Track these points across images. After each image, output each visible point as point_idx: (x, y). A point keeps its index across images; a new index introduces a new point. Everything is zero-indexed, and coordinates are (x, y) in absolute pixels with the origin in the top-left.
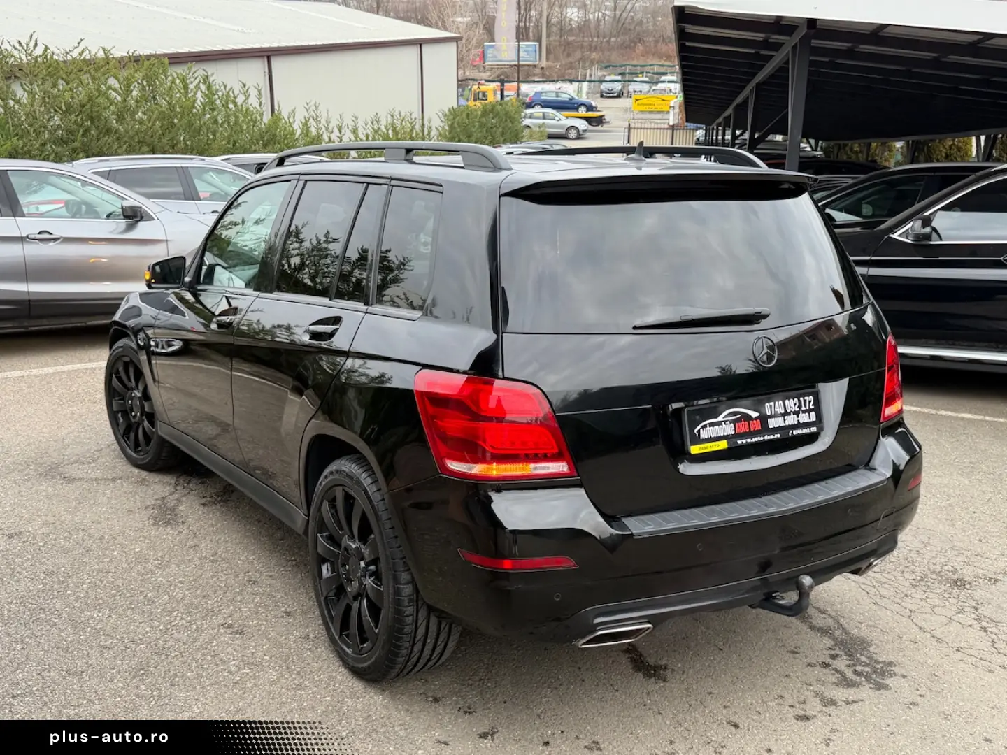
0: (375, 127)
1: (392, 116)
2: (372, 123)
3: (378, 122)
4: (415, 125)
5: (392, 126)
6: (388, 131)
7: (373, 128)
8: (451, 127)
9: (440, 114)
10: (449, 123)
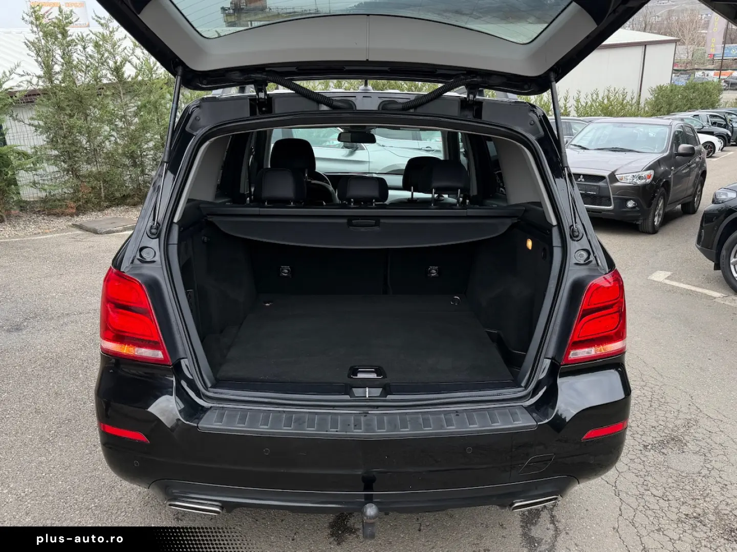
0: (594, 98)
1: (609, 91)
2: (592, 95)
3: (597, 95)
4: (626, 97)
5: (608, 98)
6: (603, 100)
7: (592, 99)
8: (657, 98)
9: (650, 90)
10: (656, 95)
